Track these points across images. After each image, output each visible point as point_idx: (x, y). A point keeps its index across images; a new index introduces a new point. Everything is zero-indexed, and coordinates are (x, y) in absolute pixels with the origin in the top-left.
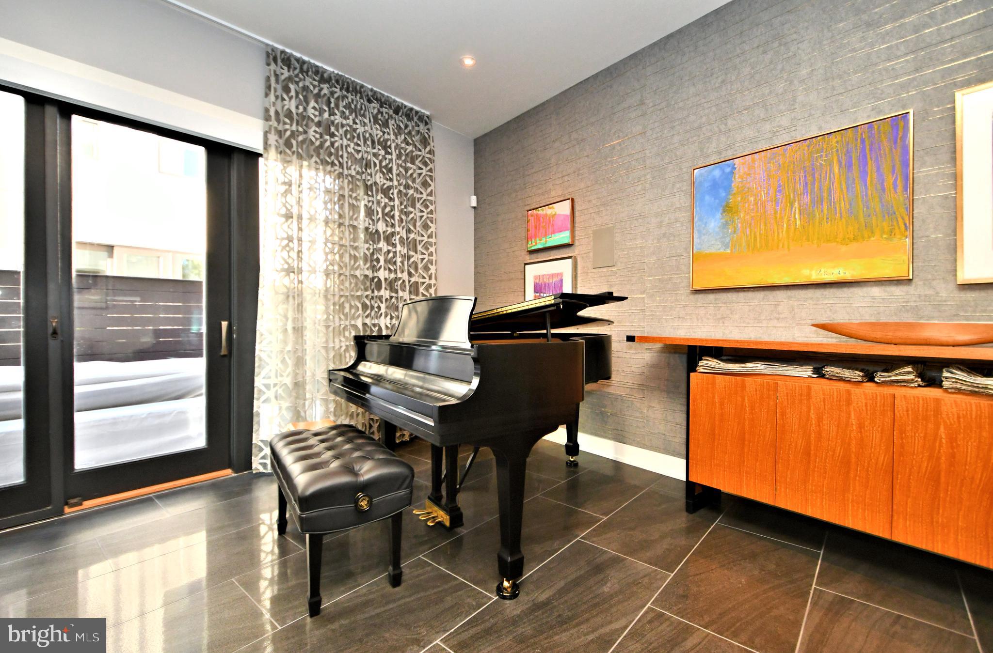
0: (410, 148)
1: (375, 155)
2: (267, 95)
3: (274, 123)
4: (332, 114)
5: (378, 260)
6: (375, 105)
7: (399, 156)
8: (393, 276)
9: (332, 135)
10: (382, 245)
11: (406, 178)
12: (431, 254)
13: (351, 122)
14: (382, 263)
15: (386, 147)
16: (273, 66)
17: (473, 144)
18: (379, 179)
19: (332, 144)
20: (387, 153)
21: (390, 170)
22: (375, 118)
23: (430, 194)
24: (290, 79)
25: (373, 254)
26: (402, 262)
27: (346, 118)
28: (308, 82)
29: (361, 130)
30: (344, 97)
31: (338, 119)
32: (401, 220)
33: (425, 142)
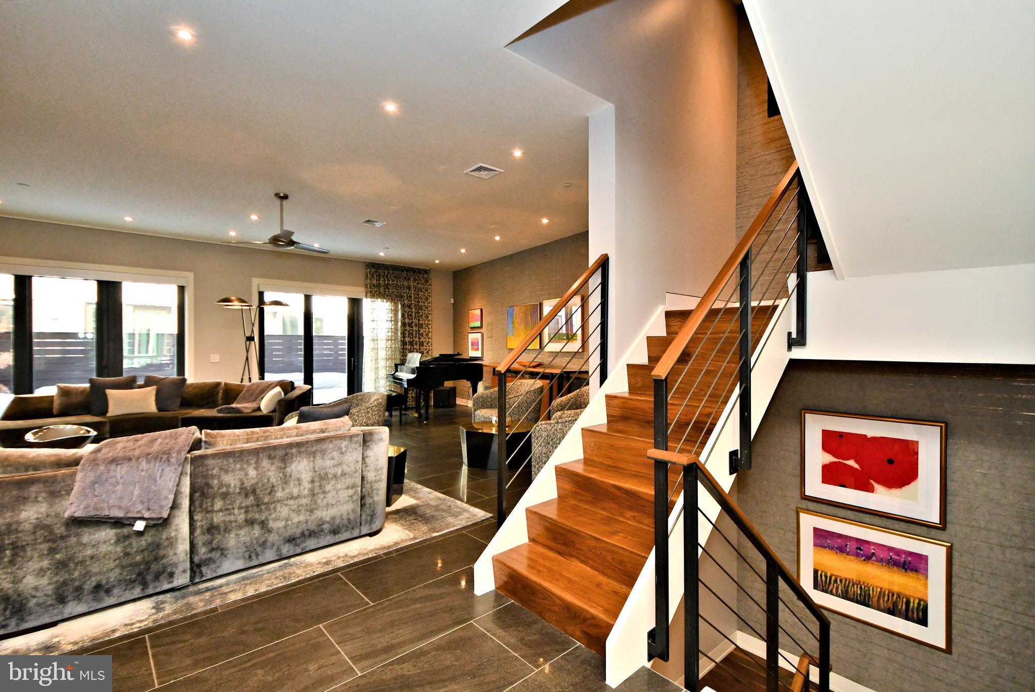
0: (420, 286)
1: (405, 293)
2: (366, 279)
3: (369, 290)
4: (388, 280)
5: (406, 334)
6: (405, 272)
7: (415, 291)
8: (412, 340)
9: (389, 289)
10: (407, 328)
11: (418, 298)
12: (429, 329)
13: (395, 282)
14: (407, 335)
15: (409, 288)
16: (369, 270)
17: (452, 275)
18: (406, 302)
19: (389, 292)
20: (410, 290)
21: (411, 297)
22: (405, 277)
23: (429, 303)
24: (374, 272)
25: (404, 332)
26: (416, 334)
27: (394, 281)
28: (380, 271)
29: (399, 284)
30: (393, 273)
31: (391, 282)
32: (415, 316)
33: (427, 281)
